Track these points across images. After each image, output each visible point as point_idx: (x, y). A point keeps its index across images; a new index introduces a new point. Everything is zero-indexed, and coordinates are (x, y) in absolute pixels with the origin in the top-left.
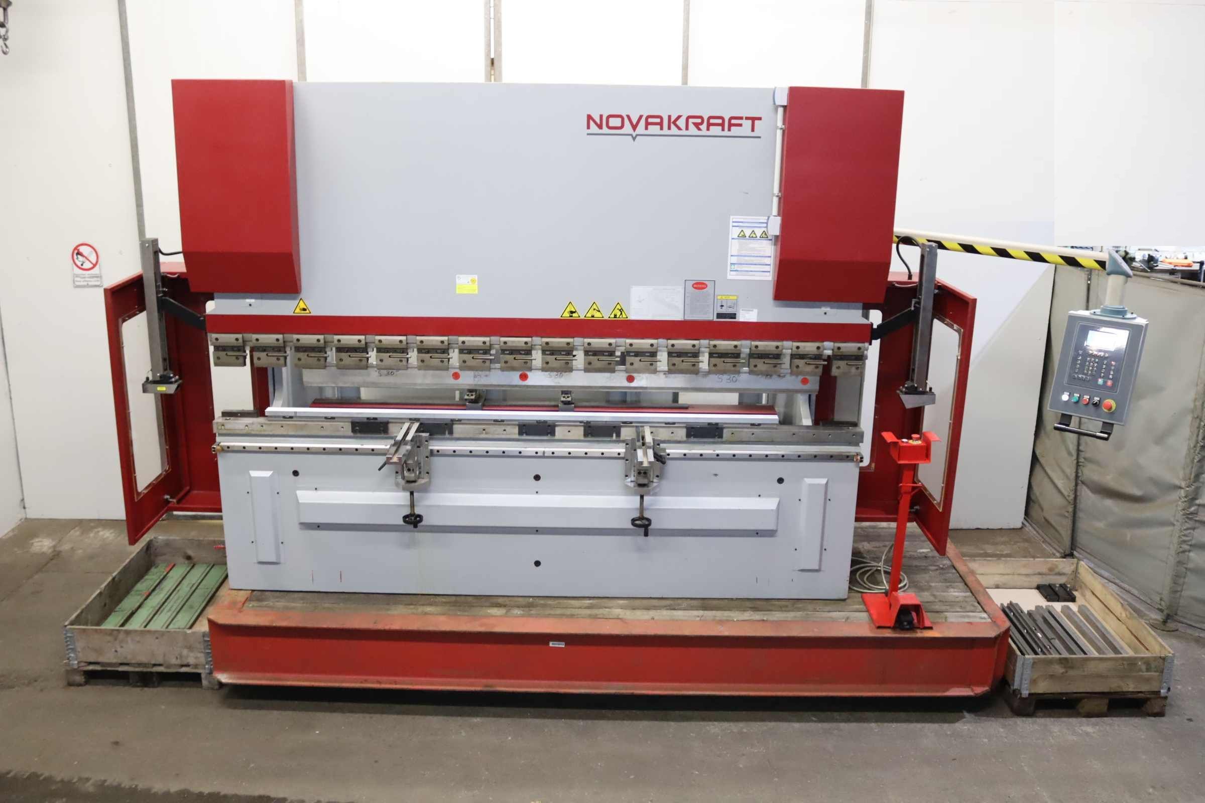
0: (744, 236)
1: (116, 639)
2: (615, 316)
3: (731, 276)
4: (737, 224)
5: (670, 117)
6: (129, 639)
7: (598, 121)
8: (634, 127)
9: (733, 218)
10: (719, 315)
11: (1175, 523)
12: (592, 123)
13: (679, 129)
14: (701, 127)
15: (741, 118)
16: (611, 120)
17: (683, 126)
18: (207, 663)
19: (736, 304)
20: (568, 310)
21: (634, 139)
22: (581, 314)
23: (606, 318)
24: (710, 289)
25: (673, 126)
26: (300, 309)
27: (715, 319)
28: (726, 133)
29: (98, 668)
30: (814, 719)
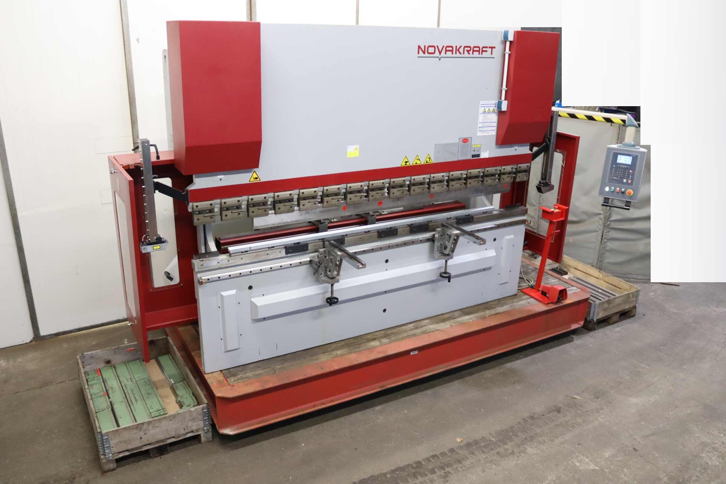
0: (485, 112)
1: (141, 430)
2: (427, 162)
3: (479, 134)
4: (484, 106)
5: (456, 47)
6: (150, 427)
7: (423, 49)
8: (440, 53)
9: (482, 102)
10: (473, 156)
11: (598, 230)
12: (420, 50)
13: (460, 53)
14: (470, 52)
15: (487, 47)
16: (430, 48)
17: (462, 52)
18: (204, 427)
19: (480, 148)
20: (405, 161)
21: (440, 59)
22: (412, 163)
23: (422, 163)
24: (469, 142)
25: (457, 52)
26: (254, 179)
27: (471, 158)
28: (480, 56)
29: (127, 454)
30: (521, 356)
